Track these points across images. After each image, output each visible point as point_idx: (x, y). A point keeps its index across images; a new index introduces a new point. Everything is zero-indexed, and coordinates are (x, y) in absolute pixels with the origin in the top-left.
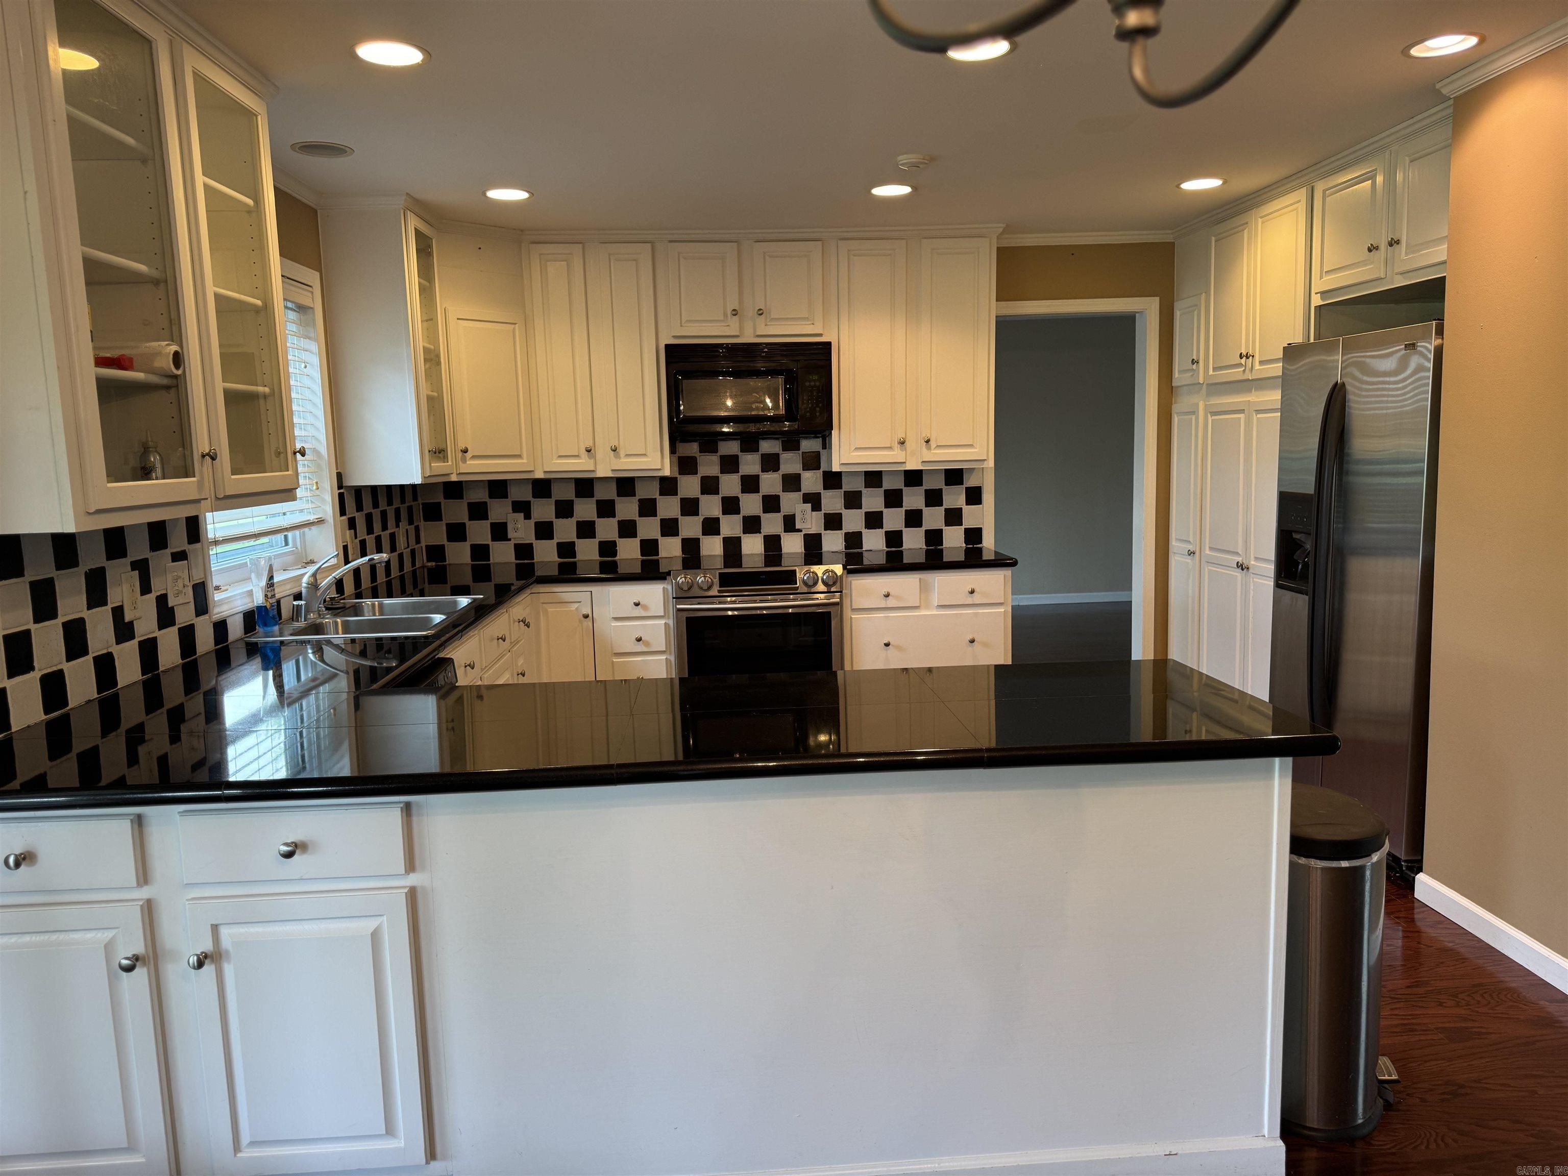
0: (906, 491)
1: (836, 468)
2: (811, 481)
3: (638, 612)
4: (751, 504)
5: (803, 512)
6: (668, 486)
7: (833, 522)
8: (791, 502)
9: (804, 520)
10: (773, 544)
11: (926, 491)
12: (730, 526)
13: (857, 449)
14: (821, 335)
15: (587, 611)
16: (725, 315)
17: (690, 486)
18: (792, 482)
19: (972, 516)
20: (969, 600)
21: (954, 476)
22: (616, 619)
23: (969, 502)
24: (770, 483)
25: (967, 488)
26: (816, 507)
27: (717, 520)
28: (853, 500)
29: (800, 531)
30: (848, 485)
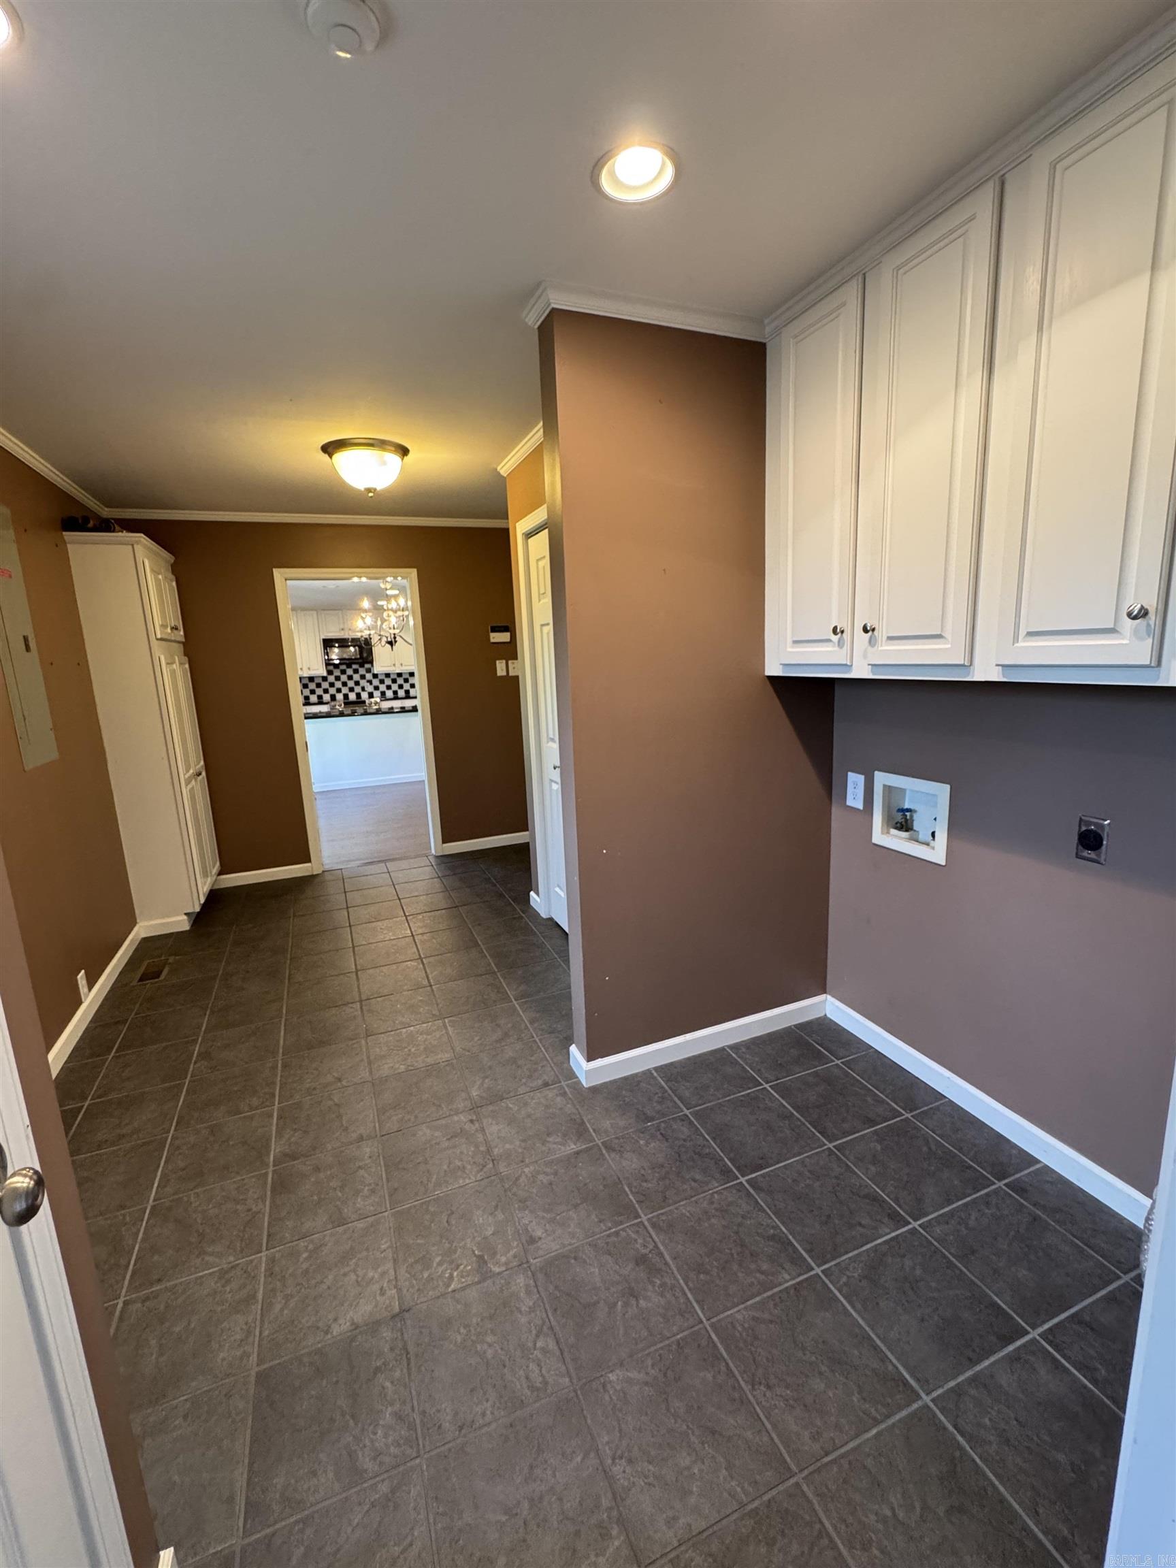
0: (398, 679)
1: (376, 672)
2: (369, 676)
4: (351, 684)
5: (367, 685)
6: (325, 679)
7: (376, 688)
8: (363, 683)
9: (367, 687)
10: (358, 695)
13: (382, 667)
14: (368, 636)
16: (339, 630)
17: (331, 679)
18: (363, 677)
21: (412, 674)
24: (356, 677)
25: (416, 677)
26: (371, 684)
27: (341, 688)
28: (382, 682)
29: (366, 691)
30: (380, 677)
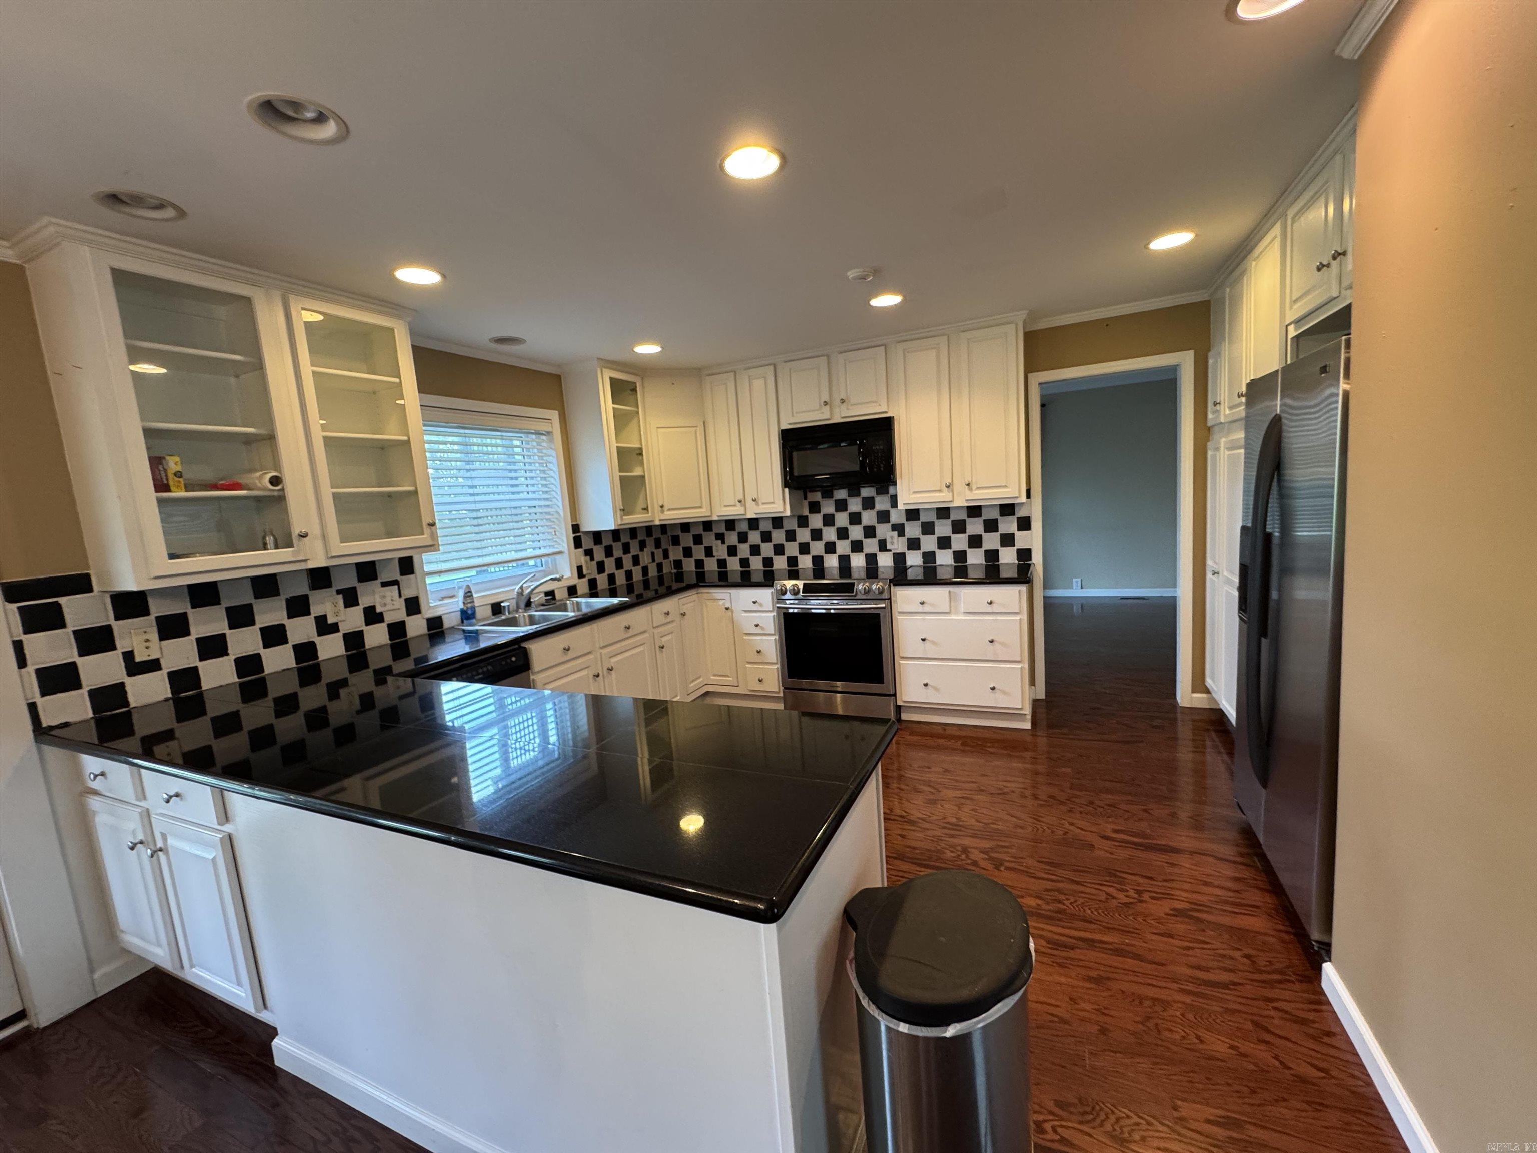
0: (968, 521)
1: (910, 506)
2: (896, 516)
3: (755, 607)
4: (856, 533)
5: (892, 538)
7: (914, 544)
8: (883, 531)
9: (892, 543)
10: (872, 560)
11: (984, 521)
12: (843, 547)
13: (915, 493)
14: (886, 412)
15: (728, 605)
16: (820, 406)
17: (816, 521)
18: (883, 517)
19: (1022, 540)
20: (989, 609)
21: (1007, 509)
22: (746, 611)
23: (1020, 528)
24: (868, 518)
25: (1018, 518)
26: (901, 533)
27: (834, 544)
28: (928, 529)
29: (890, 551)
